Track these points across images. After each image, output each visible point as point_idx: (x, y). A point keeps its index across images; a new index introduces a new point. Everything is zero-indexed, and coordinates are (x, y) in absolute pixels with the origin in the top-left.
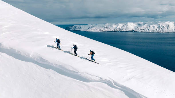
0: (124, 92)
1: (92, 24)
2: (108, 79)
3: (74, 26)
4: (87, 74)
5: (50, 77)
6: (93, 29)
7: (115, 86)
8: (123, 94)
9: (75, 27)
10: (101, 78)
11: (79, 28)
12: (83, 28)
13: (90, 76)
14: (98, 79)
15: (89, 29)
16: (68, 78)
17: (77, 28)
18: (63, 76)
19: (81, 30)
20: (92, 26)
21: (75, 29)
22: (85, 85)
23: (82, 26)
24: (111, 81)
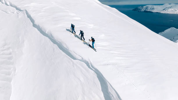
0: (97, 75)
1: (170, 4)
2: (87, 60)
3: (145, 7)
4: (74, 53)
5: (54, 50)
6: (170, 10)
7: (91, 67)
8: (95, 76)
9: (147, 8)
10: (82, 58)
11: (151, 9)
12: (157, 9)
13: (75, 55)
14: (80, 58)
15: (164, 11)
16: (64, 53)
17: (149, 8)
18: (61, 51)
19: (153, 12)
20: (169, 6)
21: (146, 10)
22: (72, 61)
23: (155, 7)
24: (89, 62)
